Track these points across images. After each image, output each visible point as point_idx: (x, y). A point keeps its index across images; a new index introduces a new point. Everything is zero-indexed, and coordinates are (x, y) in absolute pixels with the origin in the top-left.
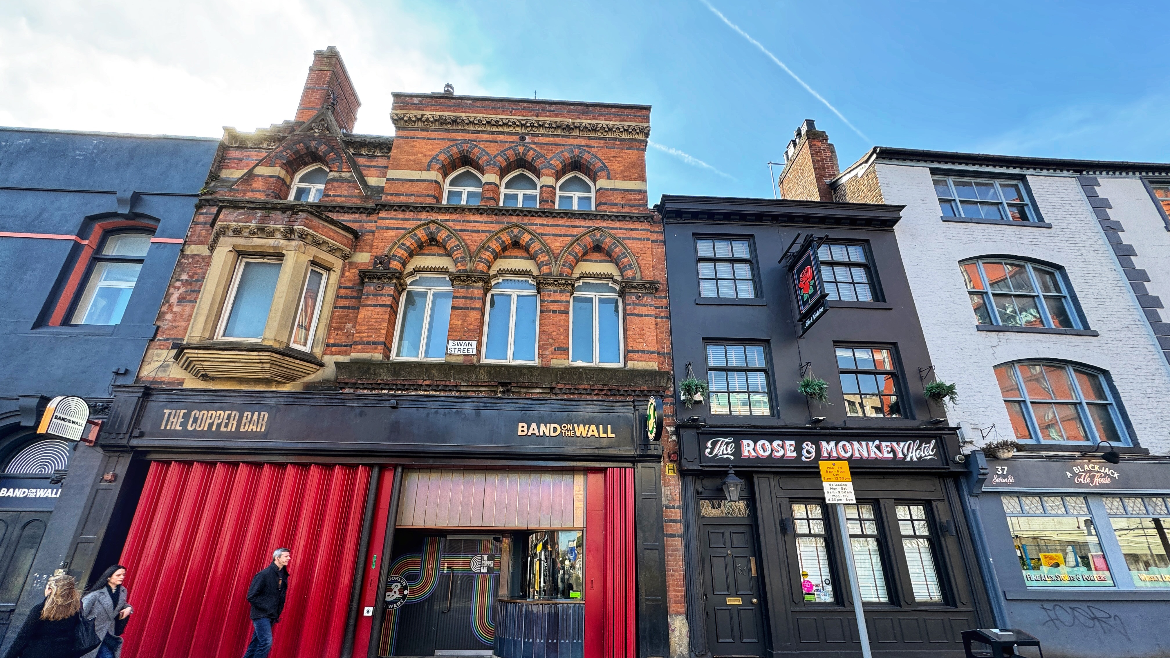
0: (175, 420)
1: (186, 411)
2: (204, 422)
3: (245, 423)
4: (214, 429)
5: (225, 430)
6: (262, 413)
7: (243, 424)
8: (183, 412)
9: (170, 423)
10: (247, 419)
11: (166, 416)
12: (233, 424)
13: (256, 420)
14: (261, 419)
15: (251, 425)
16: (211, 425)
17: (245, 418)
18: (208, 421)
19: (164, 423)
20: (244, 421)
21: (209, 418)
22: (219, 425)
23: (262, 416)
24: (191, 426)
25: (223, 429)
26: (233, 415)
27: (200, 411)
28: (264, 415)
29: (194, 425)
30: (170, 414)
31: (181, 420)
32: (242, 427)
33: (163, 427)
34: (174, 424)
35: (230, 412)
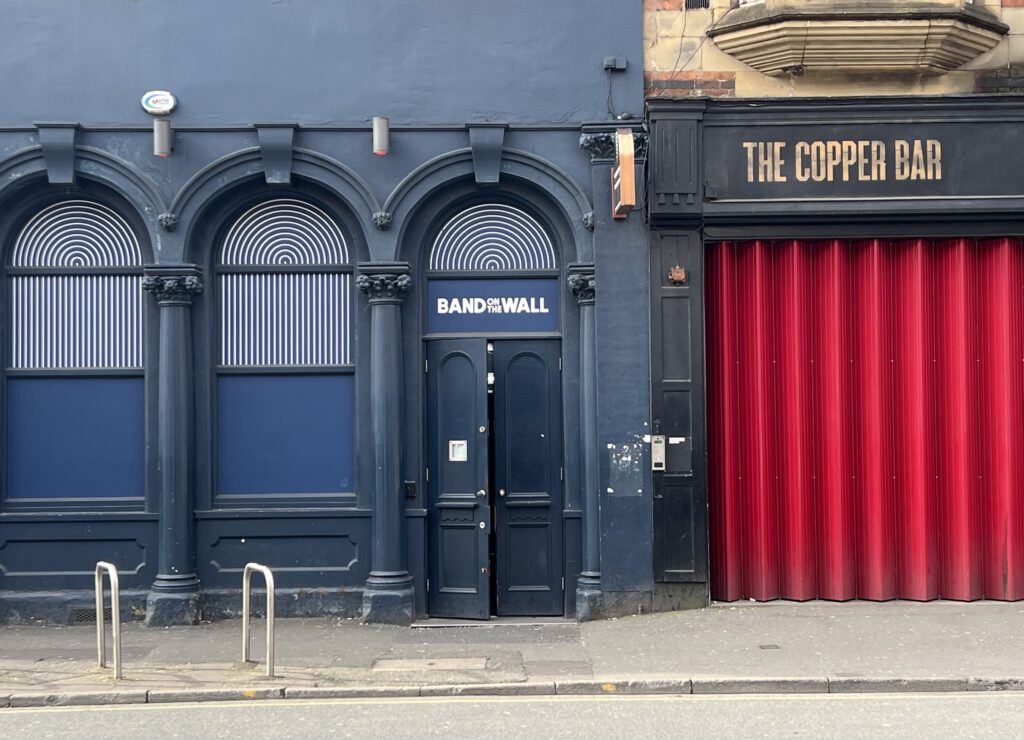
0: (769, 162)
1: (783, 144)
2: (822, 164)
3: (902, 165)
4: (846, 177)
5: (867, 178)
6: (929, 143)
7: (898, 165)
8: (778, 146)
9: (761, 170)
10: (902, 155)
11: (750, 155)
12: (879, 166)
13: (921, 156)
14: (929, 155)
15: (914, 168)
16: (838, 170)
17: (898, 153)
18: (831, 164)
19: (750, 170)
20: (898, 159)
21: (830, 155)
22: (853, 169)
23: (929, 149)
24: (803, 175)
25: (862, 177)
26: (874, 148)
27: (810, 144)
28: (934, 146)
29: (807, 170)
30: (756, 150)
31: (779, 163)
32: (898, 172)
33: (751, 178)
34: (769, 169)
35: (867, 143)
